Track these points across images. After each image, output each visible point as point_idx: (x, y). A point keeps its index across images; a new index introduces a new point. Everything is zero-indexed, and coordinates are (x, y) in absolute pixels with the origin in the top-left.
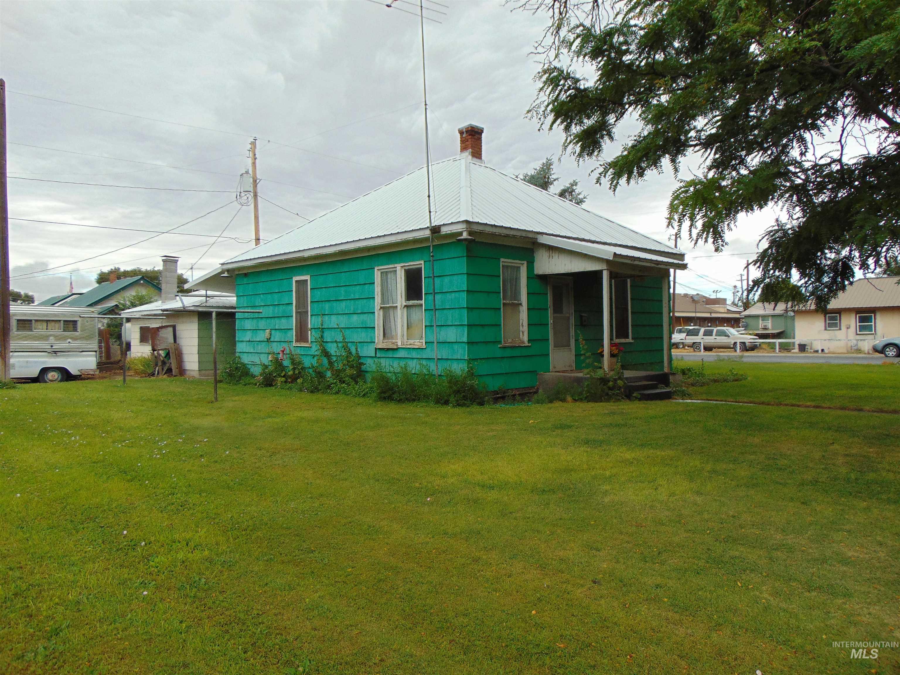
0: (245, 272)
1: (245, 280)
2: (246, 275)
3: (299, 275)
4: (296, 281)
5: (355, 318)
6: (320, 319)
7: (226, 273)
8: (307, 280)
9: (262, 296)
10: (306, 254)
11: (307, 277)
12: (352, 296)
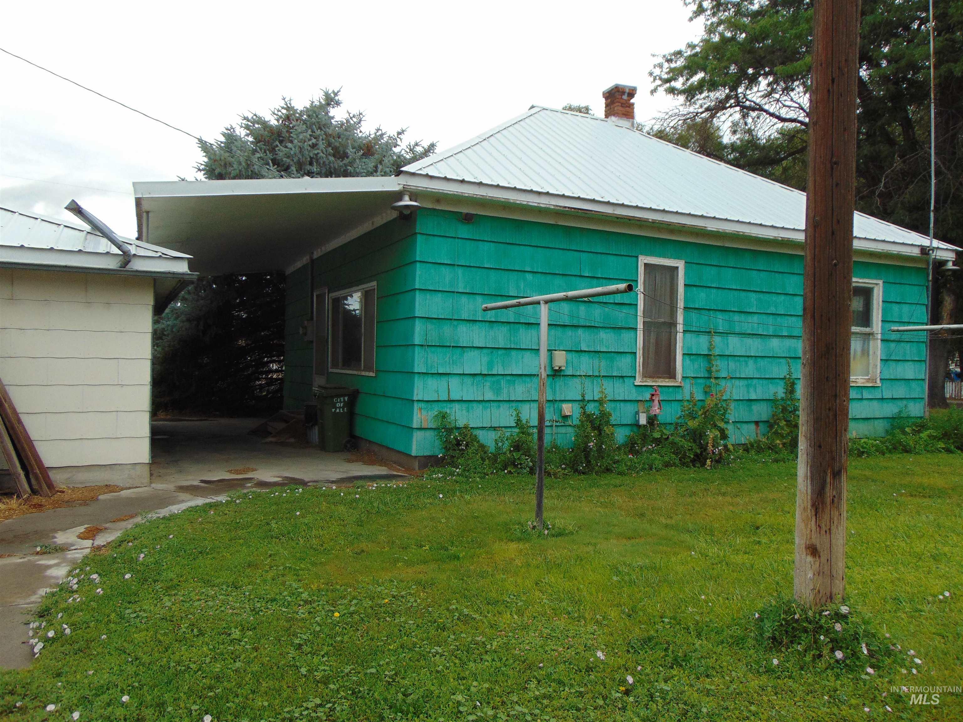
0: (464, 210)
1: (464, 231)
2: (468, 219)
3: (652, 254)
4: (647, 266)
5: (775, 342)
6: (703, 340)
7: (407, 198)
8: (677, 268)
9: (529, 277)
10: (712, 226)
11: (680, 264)
12: (772, 310)
